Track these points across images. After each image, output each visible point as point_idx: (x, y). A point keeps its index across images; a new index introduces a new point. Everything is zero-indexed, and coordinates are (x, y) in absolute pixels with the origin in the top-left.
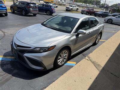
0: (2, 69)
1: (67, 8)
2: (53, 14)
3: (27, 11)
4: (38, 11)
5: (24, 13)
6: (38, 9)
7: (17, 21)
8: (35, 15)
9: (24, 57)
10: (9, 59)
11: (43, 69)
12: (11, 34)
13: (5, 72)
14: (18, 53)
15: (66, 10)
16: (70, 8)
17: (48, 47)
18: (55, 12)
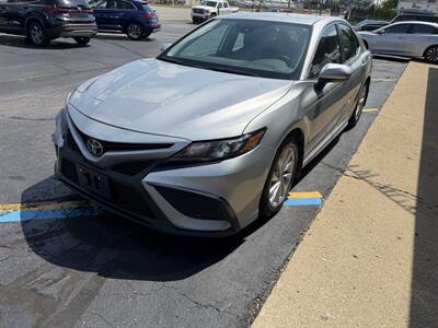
0: (42, 255)
1: (195, 10)
2: (151, 37)
3: (48, 25)
4: (95, 24)
5: (37, 36)
6: (92, 18)
7: (19, 66)
8: (82, 42)
9: (148, 188)
10: (53, 211)
11: (228, 226)
12: (14, 118)
13: (62, 266)
14: (110, 179)
15: (194, 18)
16: (207, 11)
17: (243, 135)
18: (159, 26)
